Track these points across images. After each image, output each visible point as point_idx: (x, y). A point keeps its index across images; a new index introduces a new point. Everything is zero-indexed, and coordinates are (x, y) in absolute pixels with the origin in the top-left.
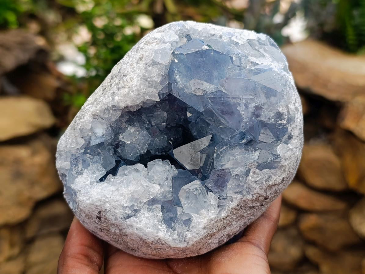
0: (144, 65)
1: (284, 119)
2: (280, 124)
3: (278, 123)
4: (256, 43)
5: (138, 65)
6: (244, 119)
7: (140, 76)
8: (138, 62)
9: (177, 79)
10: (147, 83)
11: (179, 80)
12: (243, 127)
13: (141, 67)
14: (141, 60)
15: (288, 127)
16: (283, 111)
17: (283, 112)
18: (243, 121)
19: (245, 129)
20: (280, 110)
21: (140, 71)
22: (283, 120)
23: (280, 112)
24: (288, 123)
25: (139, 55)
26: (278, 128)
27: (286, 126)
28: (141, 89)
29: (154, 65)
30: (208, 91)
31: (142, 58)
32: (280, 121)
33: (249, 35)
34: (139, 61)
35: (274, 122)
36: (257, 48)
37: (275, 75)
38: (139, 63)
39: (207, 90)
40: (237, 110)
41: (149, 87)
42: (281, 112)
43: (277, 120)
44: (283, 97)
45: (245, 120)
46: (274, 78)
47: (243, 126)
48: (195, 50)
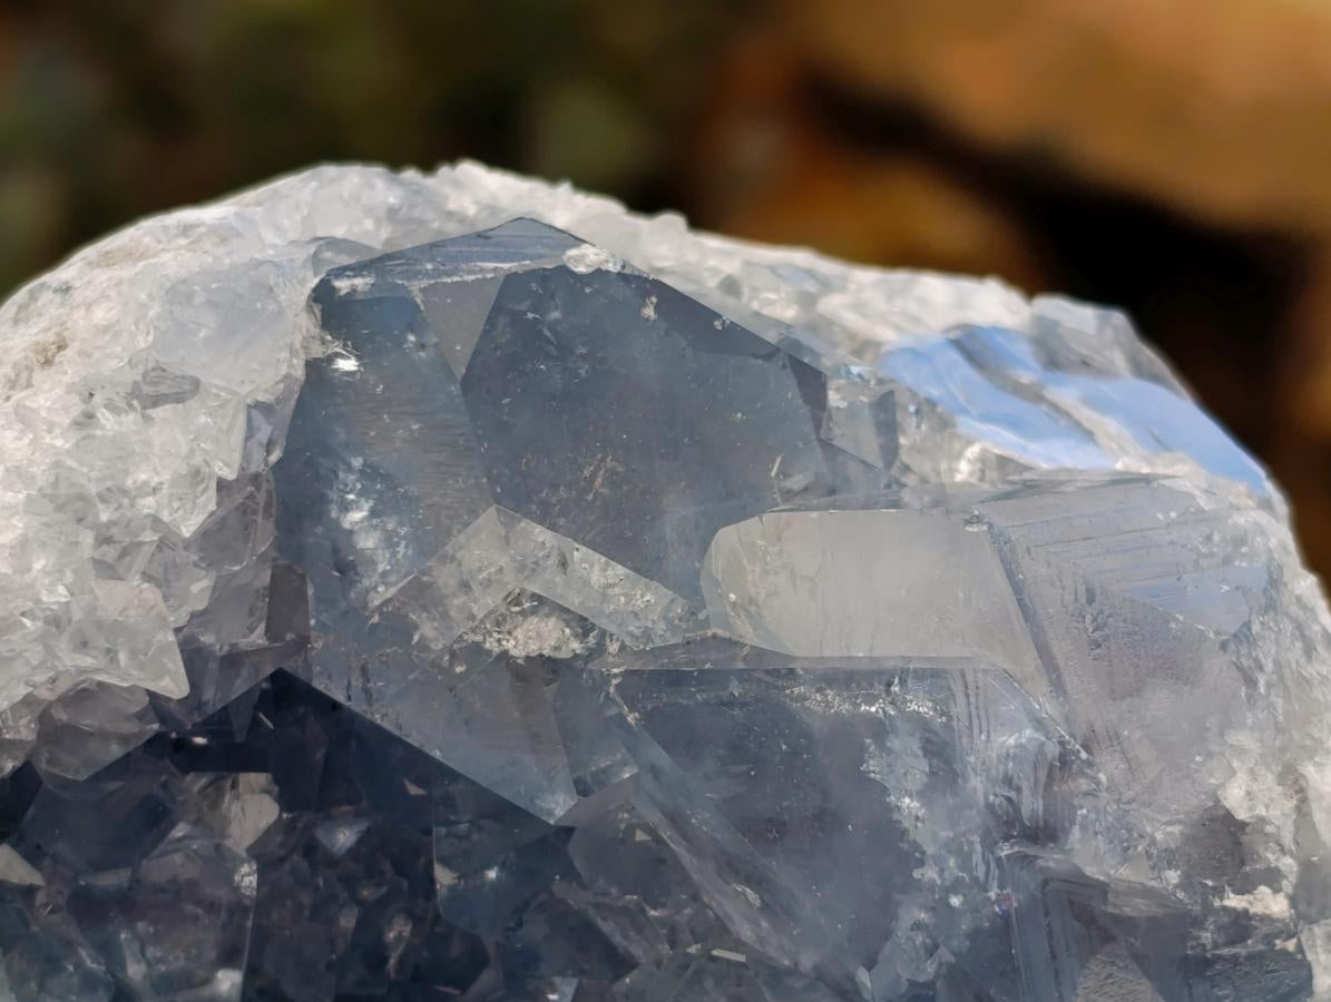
0: (75, 399)
1: (1272, 878)
2: (1240, 925)
3: (1217, 903)
4: (1024, 350)
5: (17, 396)
6: (921, 863)
7: (28, 479)
8: (24, 375)
9: (351, 533)
10: (88, 538)
11: (368, 542)
12: (919, 939)
13: (44, 414)
14: (48, 362)
15: (1310, 957)
16: (1261, 811)
17: (1262, 820)
18: (916, 874)
19: (931, 951)
20: (1235, 798)
21: (35, 442)
22: (1264, 889)
23: (1228, 817)
24: (1311, 921)
25: (35, 330)
26: (1226, 951)
27: (1291, 945)
28: (31, 586)
29: (157, 401)
30: (612, 628)
31: (61, 348)
32: (1239, 892)
33: (961, 303)
34: (30, 369)
35: (1181, 895)
36: (1026, 377)
37: (1173, 515)
38: (29, 385)
39: (602, 623)
40: (865, 781)
41: (106, 570)
42: (1242, 815)
43: (1210, 883)
44: (1251, 682)
45: (929, 874)
46: (1172, 543)
47: (917, 926)
48: (506, 266)
